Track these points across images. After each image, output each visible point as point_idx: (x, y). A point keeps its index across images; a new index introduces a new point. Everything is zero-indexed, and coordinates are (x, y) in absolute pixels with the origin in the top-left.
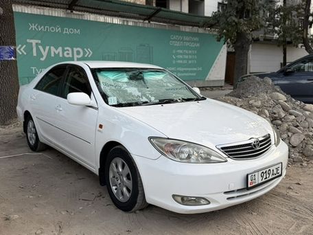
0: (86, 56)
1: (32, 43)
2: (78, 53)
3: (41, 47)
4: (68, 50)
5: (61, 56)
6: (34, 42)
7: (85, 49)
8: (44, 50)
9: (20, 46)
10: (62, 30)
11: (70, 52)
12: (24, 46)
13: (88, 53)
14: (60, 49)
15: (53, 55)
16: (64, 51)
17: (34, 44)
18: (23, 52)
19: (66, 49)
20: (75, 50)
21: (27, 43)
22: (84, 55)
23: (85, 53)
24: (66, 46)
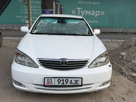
0: (101, 14)
1: (78, 9)
2: (98, 13)
3: (82, 11)
4: (93, 12)
5: (90, 14)
6: (79, 9)
7: (101, 11)
8: (83, 12)
9: (73, 10)
10: (92, 3)
11: (94, 13)
12: (75, 10)
13: (102, 13)
14: (90, 12)
15: (86, 14)
16: (91, 12)
17: (79, 10)
18: (74, 13)
19: (92, 11)
20: (96, 12)
21: (76, 9)
22: (100, 14)
23: (101, 13)
24: (92, 10)
